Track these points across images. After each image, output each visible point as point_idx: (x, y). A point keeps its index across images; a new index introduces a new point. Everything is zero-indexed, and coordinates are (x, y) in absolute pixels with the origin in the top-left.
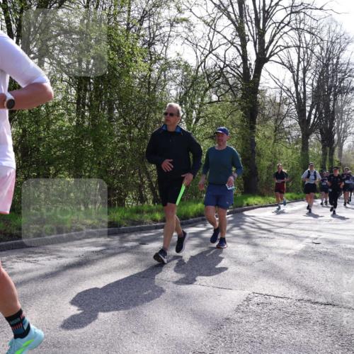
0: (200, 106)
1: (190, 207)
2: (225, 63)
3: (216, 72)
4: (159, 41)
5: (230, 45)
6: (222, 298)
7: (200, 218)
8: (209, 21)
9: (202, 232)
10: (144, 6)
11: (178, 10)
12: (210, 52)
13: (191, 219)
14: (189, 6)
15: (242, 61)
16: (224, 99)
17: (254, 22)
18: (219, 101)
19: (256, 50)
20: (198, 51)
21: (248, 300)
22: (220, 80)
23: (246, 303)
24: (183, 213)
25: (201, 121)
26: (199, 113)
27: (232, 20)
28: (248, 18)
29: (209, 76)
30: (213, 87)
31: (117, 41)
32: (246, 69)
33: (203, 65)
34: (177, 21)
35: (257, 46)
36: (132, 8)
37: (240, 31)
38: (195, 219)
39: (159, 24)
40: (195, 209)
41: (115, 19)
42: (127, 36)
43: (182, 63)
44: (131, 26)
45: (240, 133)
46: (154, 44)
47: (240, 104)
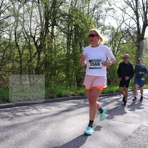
0: (119, 45)
1: (114, 88)
2: (129, 27)
3: (125, 31)
4: (101, 18)
5: (132, 19)
6: (128, 127)
7: (118, 93)
8: (122, 9)
9: (119, 99)
10: (95, 4)
11: (110, 4)
12: (123, 22)
13: (114, 93)
14: (114, 3)
15: (137, 26)
16: (129, 42)
17: (142, 8)
18: (127, 43)
19: (143, 21)
20: (118, 22)
21: (139, 128)
22: (127, 34)
23: (138, 130)
24: (111, 90)
25: (119, 51)
26: (118, 48)
27: (132, 8)
28: (140, 7)
29: (122, 32)
30: (124, 37)
31: (84, 18)
32: (139, 29)
33: (120, 28)
34: (109, 9)
35: (144, 19)
36: (90, 4)
37: (136, 13)
38: (116, 93)
39: (101, 11)
40: (116, 89)
41: (83, 9)
42: (88, 16)
43: (111, 27)
44: (89, 12)
45: (136, 57)
46: (99, 19)
47: (136, 44)
